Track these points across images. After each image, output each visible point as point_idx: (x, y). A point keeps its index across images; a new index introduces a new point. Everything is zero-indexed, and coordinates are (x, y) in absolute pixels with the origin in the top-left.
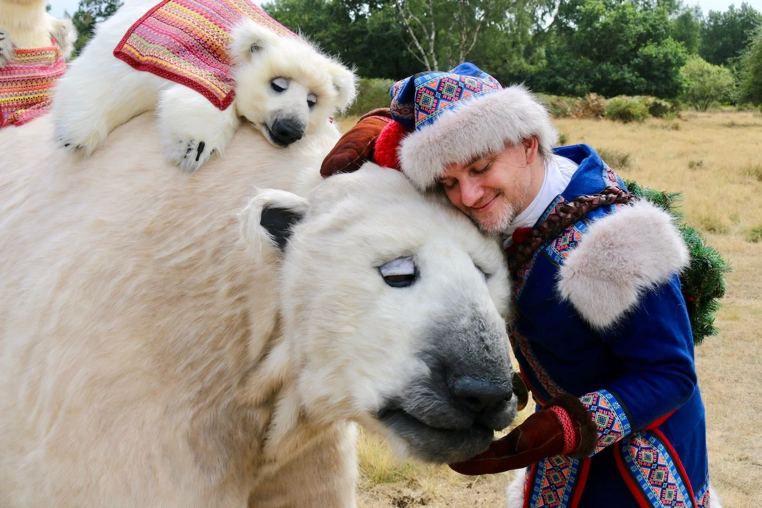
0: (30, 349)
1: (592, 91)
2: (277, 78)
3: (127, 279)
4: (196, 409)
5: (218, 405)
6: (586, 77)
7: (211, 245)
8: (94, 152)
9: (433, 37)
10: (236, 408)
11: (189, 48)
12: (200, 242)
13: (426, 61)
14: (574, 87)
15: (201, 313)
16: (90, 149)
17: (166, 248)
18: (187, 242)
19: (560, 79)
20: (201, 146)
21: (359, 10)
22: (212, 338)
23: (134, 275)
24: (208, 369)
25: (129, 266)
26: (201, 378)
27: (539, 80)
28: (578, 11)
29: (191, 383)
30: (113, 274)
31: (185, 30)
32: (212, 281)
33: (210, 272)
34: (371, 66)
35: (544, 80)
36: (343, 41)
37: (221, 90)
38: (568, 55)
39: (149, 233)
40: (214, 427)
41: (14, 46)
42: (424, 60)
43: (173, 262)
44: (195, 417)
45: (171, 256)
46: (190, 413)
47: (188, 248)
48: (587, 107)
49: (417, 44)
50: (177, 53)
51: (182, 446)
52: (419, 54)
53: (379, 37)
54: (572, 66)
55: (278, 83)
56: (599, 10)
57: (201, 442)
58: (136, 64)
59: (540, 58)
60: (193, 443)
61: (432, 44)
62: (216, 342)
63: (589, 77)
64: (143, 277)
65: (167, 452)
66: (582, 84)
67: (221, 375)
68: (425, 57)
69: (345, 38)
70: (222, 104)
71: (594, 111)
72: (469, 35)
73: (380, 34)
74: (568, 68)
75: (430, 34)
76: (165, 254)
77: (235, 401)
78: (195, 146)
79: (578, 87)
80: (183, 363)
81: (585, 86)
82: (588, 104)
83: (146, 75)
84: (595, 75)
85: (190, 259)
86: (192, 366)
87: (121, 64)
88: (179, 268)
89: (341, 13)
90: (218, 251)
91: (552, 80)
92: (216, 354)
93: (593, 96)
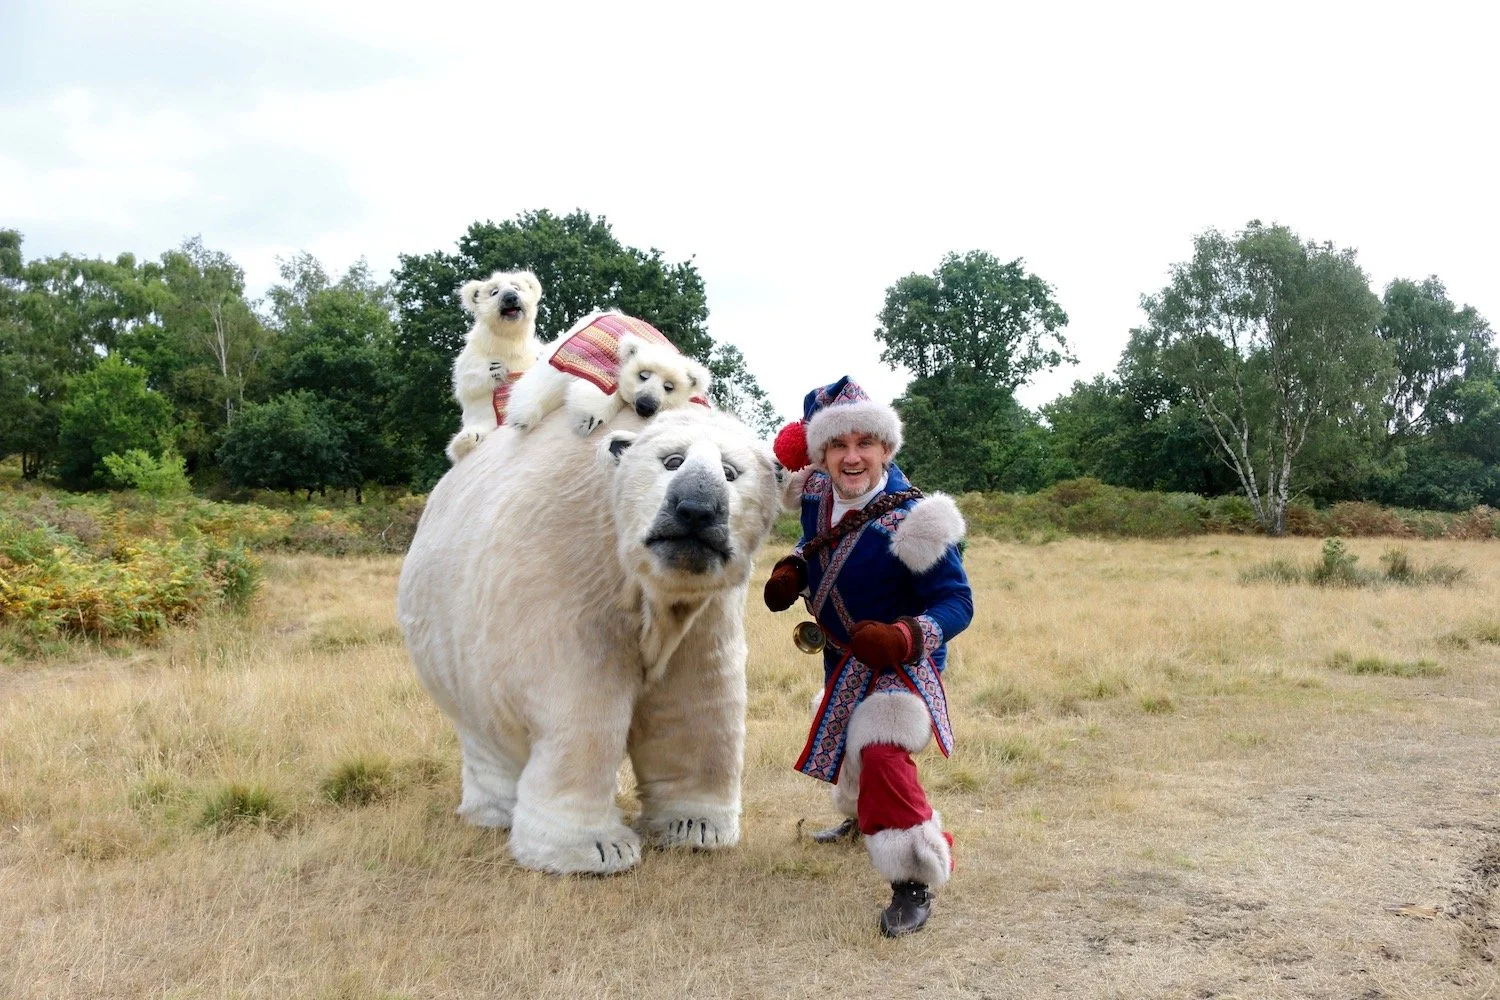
0: (480, 560)
1: (1482, 502)
2: (643, 371)
3: (539, 511)
4: (584, 607)
5: (601, 607)
6: (1472, 484)
7: (595, 484)
8: (532, 430)
9: (1245, 437)
10: (615, 612)
11: (594, 355)
12: (587, 485)
13: (1239, 468)
14: (1454, 498)
15: (589, 535)
16: (530, 427)
17: (567, 489)
18: (581, 484)
19: (1433, 488)
20: (592, 419)
21: (1156, 408)
22: (596, 554)
23: (545, 507)
24: (593, 579)
25: (543, 501)
26: (589, 584)
27: (1402, 490)
28: (1458, 396)
29: (582, 587)
30: (532, 506)
31: (594, 344)
32: (594, 512)
33: (594, 504)
34: (1174, 477)
35: (1409, 489)
36: (1135, 447)
37: (608, 381)
38: (1445, 454)
39: (556, 478)
40: (597, 623)
41: (508, 371)
42: (1235, 468)
43: (570, 498)
44: (584, 611)
45: (571, 494)
46: (579, 609)
47: (581, 489)
48: (1474, 524)
49: (1226, 446)
50: (585, 358)
51: (572, 633)
52: (1228, 458)
53: (1182, 440)
54: (1450, 471)
55: (643, 374)
56: (1486, 393)
57: (587, 633)
58: (561, 368)
59: (1398, 460)
60: (581, 633)
61: (1244, 445)
62: (599, 556)
63: (1476, 484)
64: (549, 510)
65: (561, 636)
66: (1465, 494)
67: (602, 583)
68: (1237, 463)
69: (1137, 443)
70: (609, 391)
71: (1483, 530)
72: (1294, 432)
73: (1183, 437)
74: (1444, 473)
75: (1242, 431)
76: (565, 493)
77: (613, 605)
78: (588, 419)
79: (1460, 498)
80: (576, 572)
81: (1470, 497)
82: (1474, 521)
83: (566, 374)
84: (1486, 481)
85: (581, 496)
86: (582, 575)
87: (552, 368)
88: (575, 502)
89: (1133, 411)
90: (599, 490)
91: (1422, 489)
92: (600, 567)
93: (1483, 509)
